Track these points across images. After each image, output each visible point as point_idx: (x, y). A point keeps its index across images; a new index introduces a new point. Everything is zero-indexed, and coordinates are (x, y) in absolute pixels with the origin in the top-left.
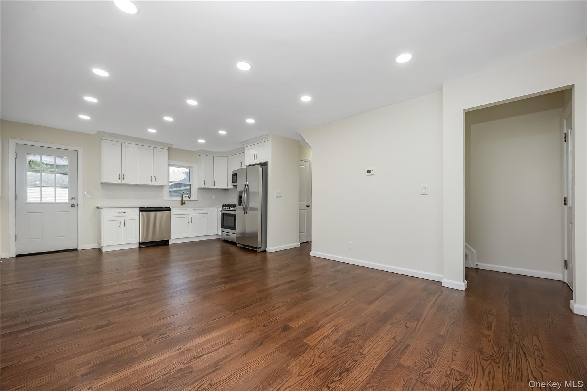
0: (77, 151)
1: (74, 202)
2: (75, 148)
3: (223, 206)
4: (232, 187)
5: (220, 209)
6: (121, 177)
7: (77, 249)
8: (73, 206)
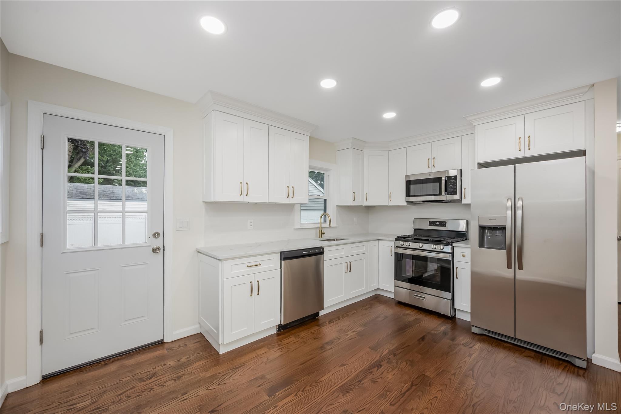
0: (164, 136)
1: (157, 243)
2: (160, 130)
3: (396, 240)
4: (404, 203)
5: (392, 244)
6: (245, 189)
7: (163, 340)
8: (155, 251)
